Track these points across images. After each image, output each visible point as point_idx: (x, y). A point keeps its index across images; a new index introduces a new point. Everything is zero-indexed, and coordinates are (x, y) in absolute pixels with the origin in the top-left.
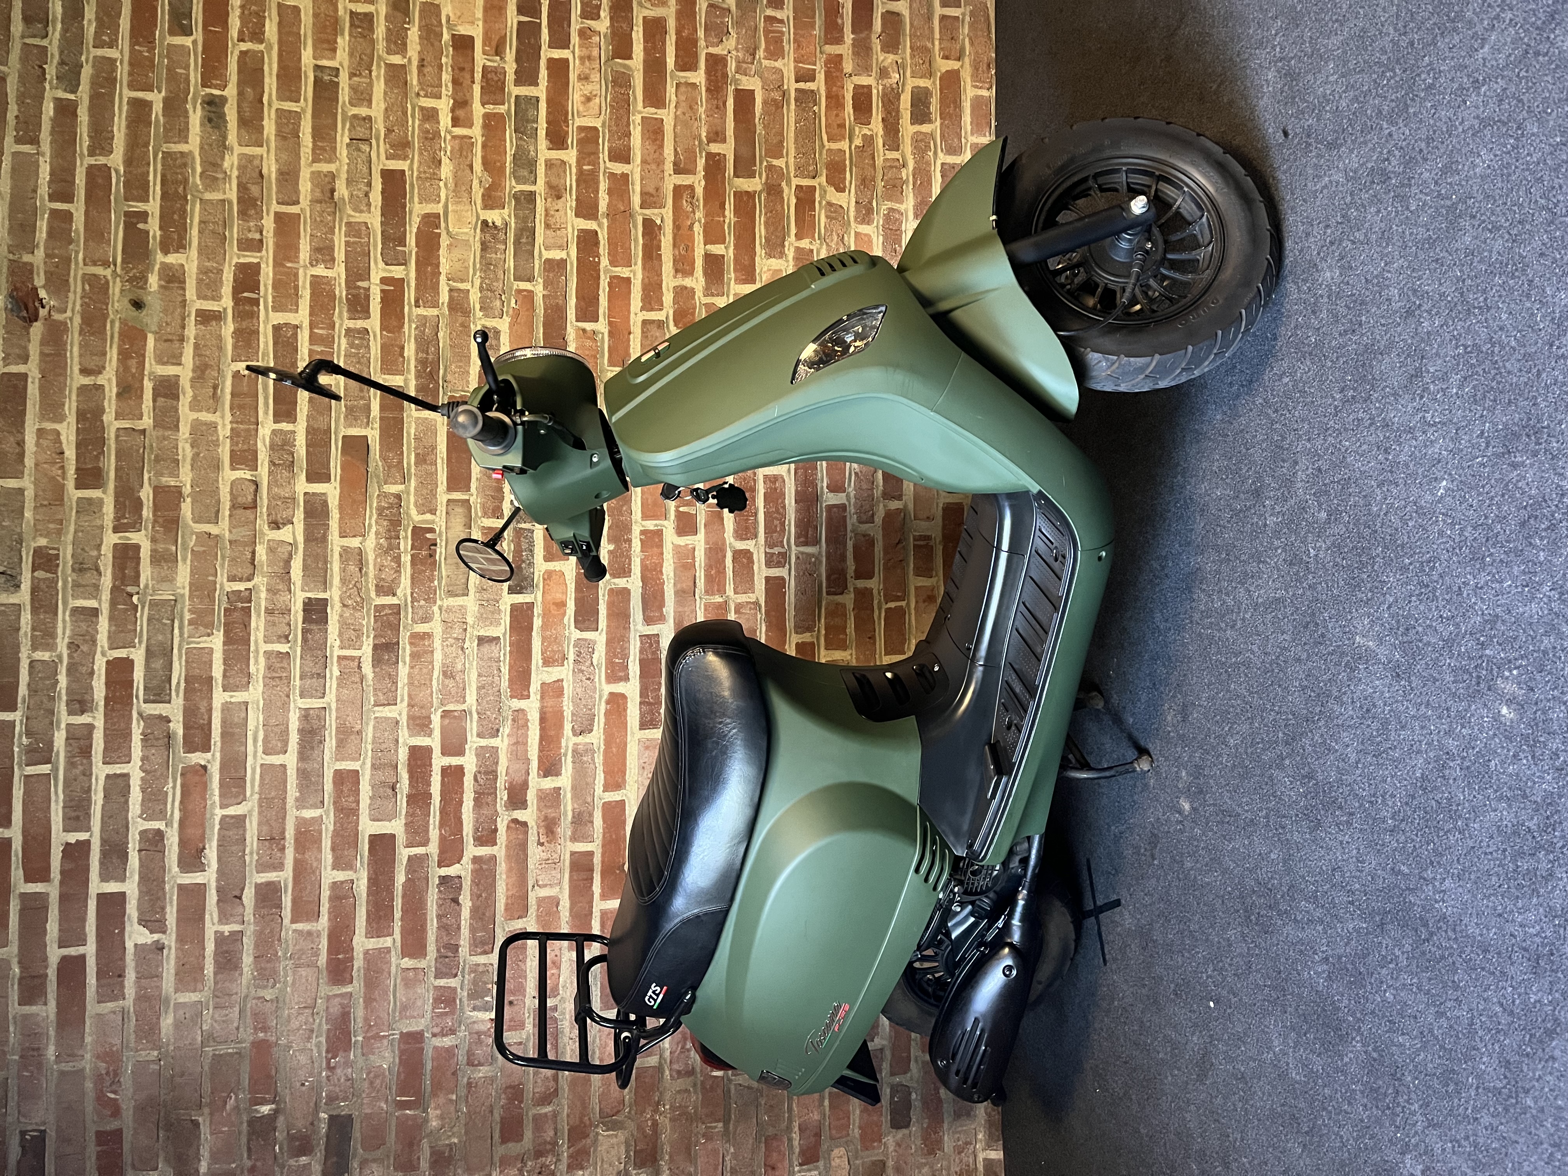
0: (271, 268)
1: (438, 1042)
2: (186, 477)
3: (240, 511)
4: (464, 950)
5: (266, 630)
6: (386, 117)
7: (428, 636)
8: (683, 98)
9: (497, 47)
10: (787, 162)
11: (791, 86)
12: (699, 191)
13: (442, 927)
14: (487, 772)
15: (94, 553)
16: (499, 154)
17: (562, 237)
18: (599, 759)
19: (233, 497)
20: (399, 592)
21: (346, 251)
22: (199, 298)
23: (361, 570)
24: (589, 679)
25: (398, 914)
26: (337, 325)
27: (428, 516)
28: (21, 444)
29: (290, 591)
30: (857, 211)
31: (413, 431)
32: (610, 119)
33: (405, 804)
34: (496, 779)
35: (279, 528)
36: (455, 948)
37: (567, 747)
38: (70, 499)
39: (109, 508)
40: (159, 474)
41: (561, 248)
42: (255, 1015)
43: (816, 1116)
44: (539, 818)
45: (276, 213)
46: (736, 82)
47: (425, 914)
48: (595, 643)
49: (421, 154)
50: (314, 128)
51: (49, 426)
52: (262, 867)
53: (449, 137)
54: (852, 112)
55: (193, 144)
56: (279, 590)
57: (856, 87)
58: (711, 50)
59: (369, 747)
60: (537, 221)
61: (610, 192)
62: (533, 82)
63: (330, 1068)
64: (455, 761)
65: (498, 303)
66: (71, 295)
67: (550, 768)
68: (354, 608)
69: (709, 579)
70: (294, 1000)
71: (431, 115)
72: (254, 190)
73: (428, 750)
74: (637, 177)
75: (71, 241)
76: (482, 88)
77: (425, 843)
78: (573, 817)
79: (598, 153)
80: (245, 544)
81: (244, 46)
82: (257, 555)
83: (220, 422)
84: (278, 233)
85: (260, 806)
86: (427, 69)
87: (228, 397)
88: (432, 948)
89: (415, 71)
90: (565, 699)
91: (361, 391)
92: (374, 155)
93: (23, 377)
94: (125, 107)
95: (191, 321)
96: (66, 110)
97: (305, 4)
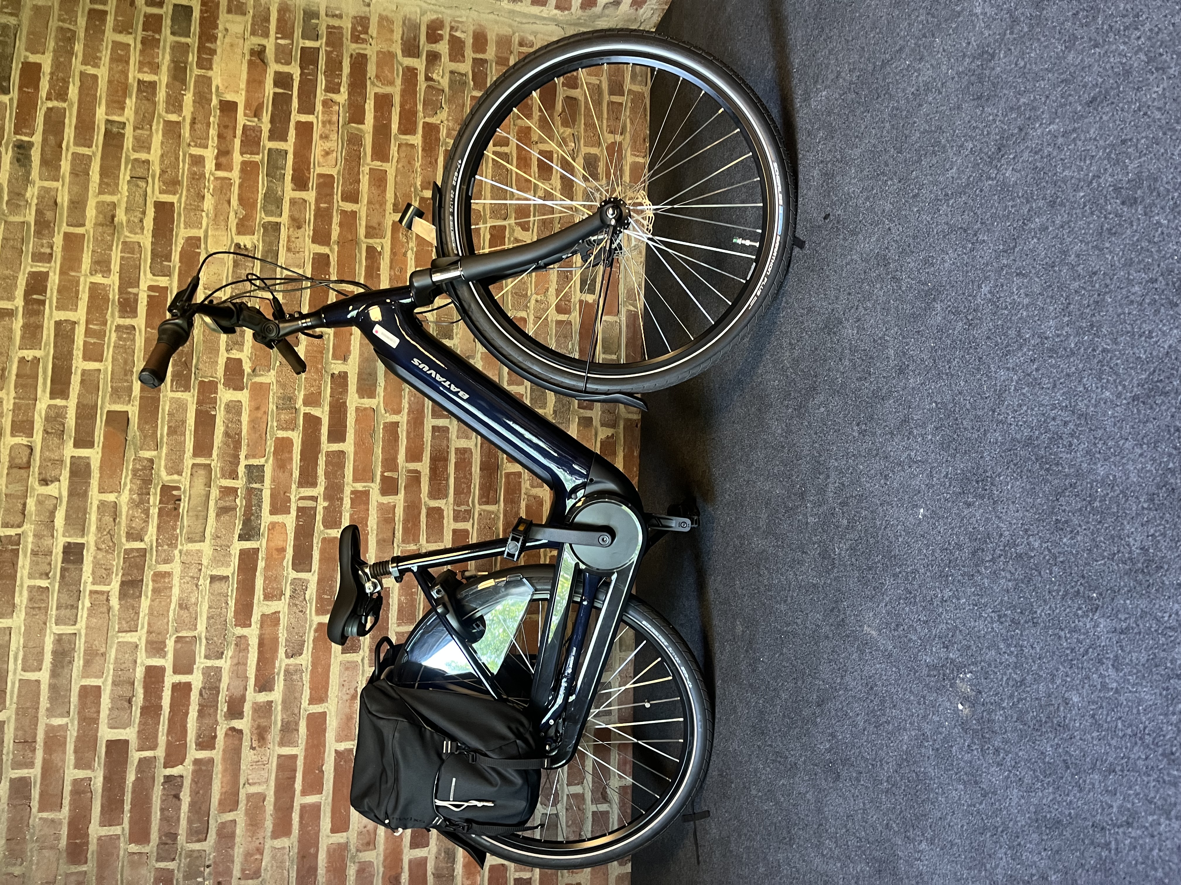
0: (57, 277)
3: (15, 470)
4: (182, 838)
5: (31, 568)
6: (162, 161)
7: (168, 574)
8: (403, 155)
9: (257, 110)
10: (484, 206)
13: (165, 819)
14: (212, 688)
16: (253, 193)
17: (300, 258)
18: (306, 678)
19: (11, 459)
20: (146, 539)
21: (121, 264)
23: (114, 520)
24: (302, 611)
25: (127, 807)
26: (109, 322)
27: (176, 477)
29: (53, 536)
31: (167, 408)
32: (344, 169)
33: (138, 715)
34: (219, 693)
35: (47, 484)
36: (174, 836)
37: (280, 667)
41: (298, 267)
44: (253, 726)
45: (65, 233)
46: (447, 145)
47: (150, 808)
48: (308, 581)
49: (188, 190)
50: (102, 168)
52: (16, 765)
53: (212, 178)
54: (537, 170)
55: (3, 178)
56: (44, 536)
57: (541, 152)
58: (427, 120)
59: (111, 667)
60: (281, 245)
61: (341, 225)
62: (284, 138)
64: (184, 678)
67: (265, 685)
68: (107, 551)
69: (406, 530)
70: (38, 876)
71: (199, 161)
72: (49, 215)
73: (162, 669)
74: (363, 214)
76: (242, 141)
77: (154, 748)
78: (282, 726)
79: (333, 195)
80: (18, 497)
81: (50, 104)
82: (28, 506)
83: (5, 397)
84: (65, 248)
85: (17, 714)
86: (198, 126)
87: (14, 377)
88: (154, 836)
89: (188, 127)
90: (281, 627)
91: (126, 375)
92: (149, 190)
97: (102, 73)
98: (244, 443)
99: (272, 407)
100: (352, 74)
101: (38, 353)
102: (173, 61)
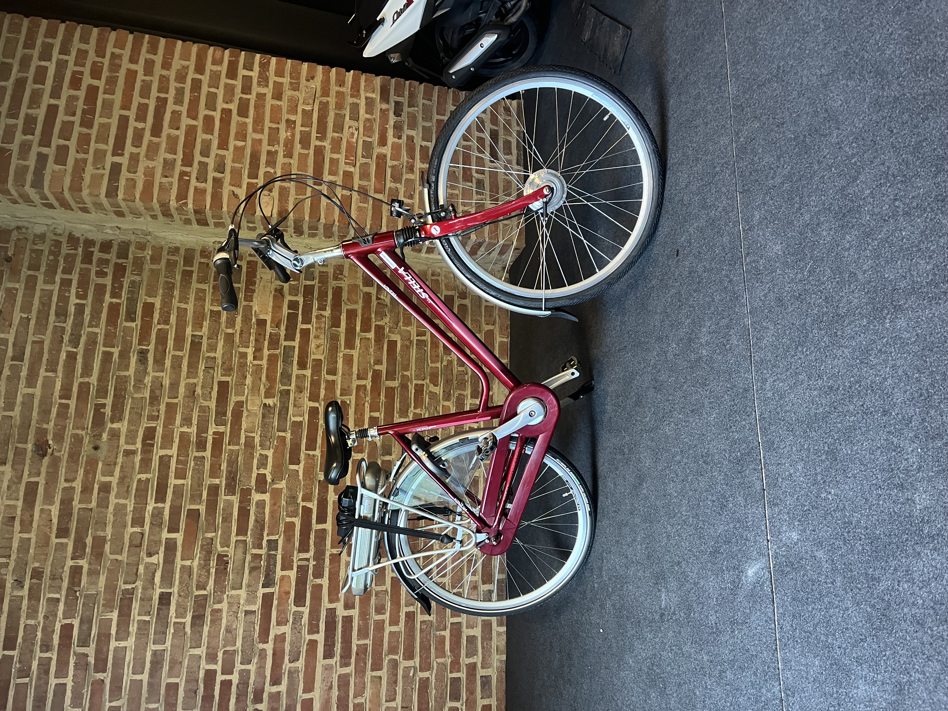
0: (161, 429)
2: (109, 531)
3: (133, 549)
5: (140, 609)
6: (223, 357)
7: (220, 611)
8: (363, 345)
9: (278, 323)
10: (411, 373)
11: (414, 338)
12: (369, 387)
14: (244, 683)
15: (61, 571)
16: (274, 373)
17: (301, 411)
18: (301, 676)
19: (131, 541)
20: (208, 588)
21: (198, 420)
22: (126, 444)
23: (190, 577)
24: (299, 632)
26: (190, 455)
27: (226, 549)
28: (32, 516)
29: (153, 588)
30: (444, 395)
31: (222, 506)
32: (328, 355)
33: (200, 701)
34: (248, 686)
35: (151, 556)
37: (285, 669)
38: (52, 543)
39: (70, 548)
40: (96, 530)
41: (300, 416)
44: (268, 708)
45: (167, 403)
46: (389, 337)
48: (303, 613)
49: (237, 373)
50: (189, 363)
51: (46, 507)
53: (251, 365)
55: (131, 371)
56: (148, 588)
58: (377, 323)
59: (185, 670)
60: (290, 403)
61: (326, 389)
62: (293, 339)
64: (228, 677)
65: (268, 443)
66: (65, 444)
67: (276, 681)
68: (185, 597)
71: (244, 356)
72: (158, 392)
73: (215, 671)
74: (339, 382)
75: (67, 418)
76: (269, 342)
79: (321, 371)
80: (134, 565)
81: (159, 327)
82: (139, 570)
83: (129, 504)
84: (166, 412)
85: (128, 701)
86: (244, 335)
87: (134, 491)
89: (238, 336)
90: (286, 643)
91: (199, 487)
92: (215, 375)
93: (37, 483)
94: (100, 355)
95: (121, 455)
96: (72, 357)
97: (190, 307)
98: (266, 526)
99: (283, 503)
100: (333, 299)
101: (149, 476)
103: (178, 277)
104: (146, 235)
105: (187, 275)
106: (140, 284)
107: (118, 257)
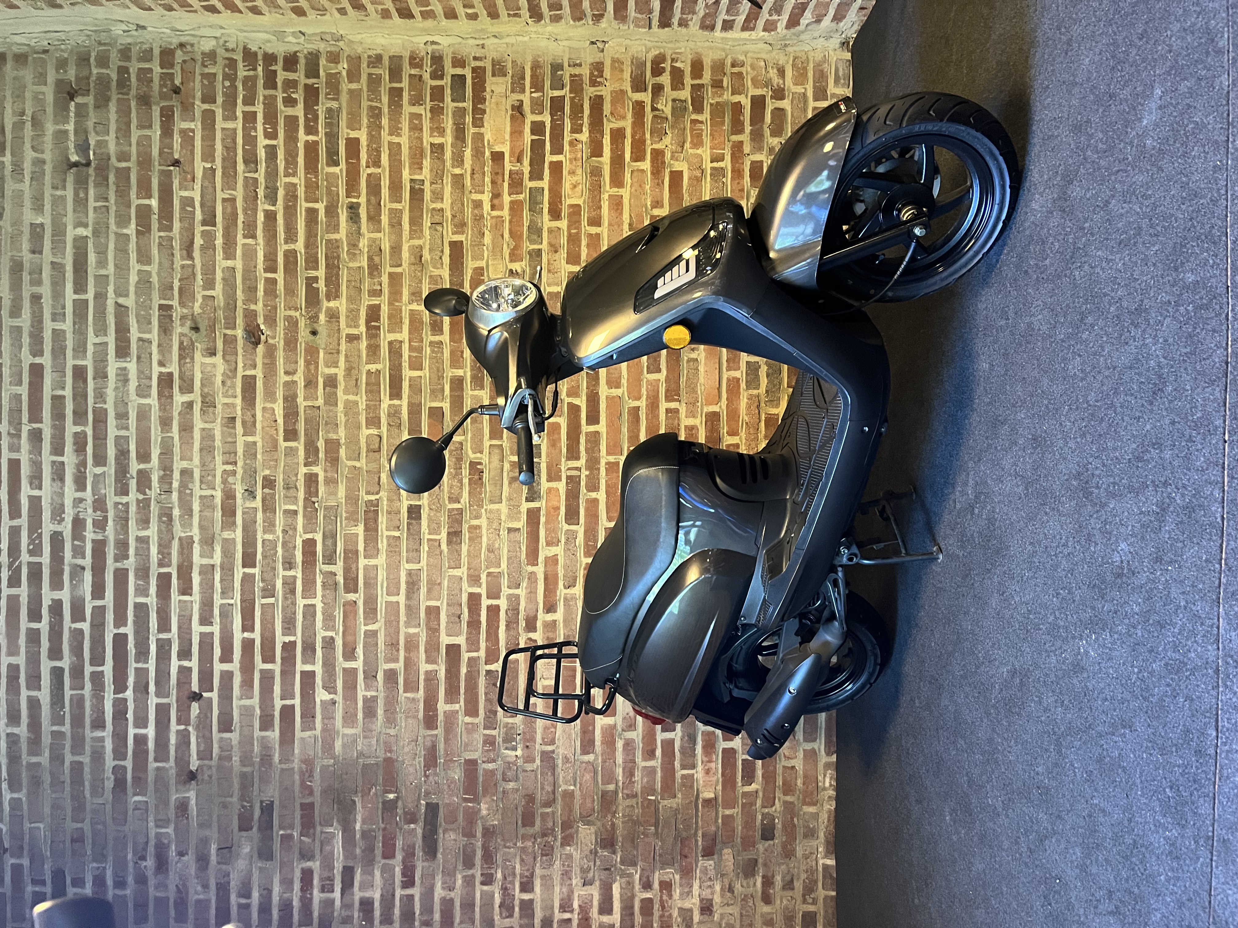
0: (386, 307)
1: (485, 766)
2: (342, 434)
3: (371, 454)
4: (500, 714)
5: (387, 524)
6: (452, 208)
7: (479, 527)
8: (635, 180)
9: (519, 156)
11: (708, 166)
13: (488, 700)
14: (514, 609)
15: (294, 479)
16: (520, 226)
17: (558, 277)
18: (580, 604)
19: (368, 445)
20: (462, 501)
22: (347, 326)
23: (439, 488)
24: (574, 554)
25: (462, 691)
26: (424, 340)
27: (479, 455)
28: (254, 416)
29: (400, 500)
31: (469, 403)
32: (589, 198)
33: (466, 627)
34: (519, 613)
36: (495, 713)
37: (560, 595)
38: (281, 448)
39: (301, 453)
40: (328, 432)
41: (557, 284)
42: (385, 743)
43: (713, 828)
44: (543, 638)
45: (390, 274)
46: (670, 165)
47: (477, 692)
48: (577, 532)
49: (472, 230)
50: (410, 219)
51: (268, 405)
52: (388, 660)
53: (489, 218)
54: (749, 180)
55: (342, 234)
56: (394, 500)
57: (753, 163)
58: (656, 146)
59: (445, 593)
60: (543, 267)
61: (588, 246)
62: (541, 177)
63: (426, 776)
64: (494, 602)
66: (278, 329)
67: (550, 608)
68: (436, 511)
70: (406, 737)
71: (478, 204)
72: (377, 259)
73: (480, 595)
74: (605, 235)
75: (276, 297)
76: (509, 184)
77: (478, 650)
79: (581, 222)
80: (374, 473)
81: (369, 171)
82: (381, 479)
83: (360, 401)
84: (391, 284)
85: (385, 625)
86: (476, 176)
87: (364, 385)
88: (481, 711)
89: (469, 178)
90: (559, 566)
91: (439, 380)
92: (445, 233)
93: (254, 377)
94: (304, 213)
95: (343, 341)
96: (271, 217)
97: (404, 140)
100: (591, 115)
101: (379, 366)
102: (454, 124)
103: (385, 99)
104: (338, 40)
105: (395, 94)
106: (338, 112)
107: (307, 76)
